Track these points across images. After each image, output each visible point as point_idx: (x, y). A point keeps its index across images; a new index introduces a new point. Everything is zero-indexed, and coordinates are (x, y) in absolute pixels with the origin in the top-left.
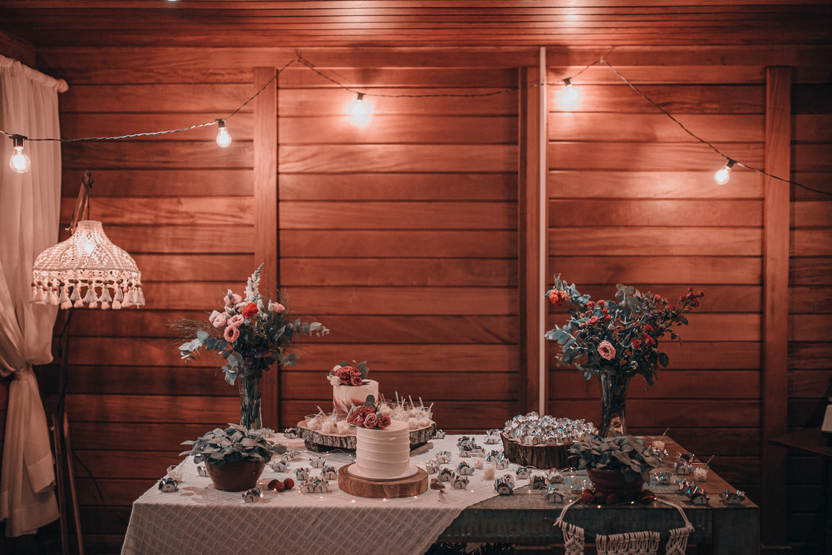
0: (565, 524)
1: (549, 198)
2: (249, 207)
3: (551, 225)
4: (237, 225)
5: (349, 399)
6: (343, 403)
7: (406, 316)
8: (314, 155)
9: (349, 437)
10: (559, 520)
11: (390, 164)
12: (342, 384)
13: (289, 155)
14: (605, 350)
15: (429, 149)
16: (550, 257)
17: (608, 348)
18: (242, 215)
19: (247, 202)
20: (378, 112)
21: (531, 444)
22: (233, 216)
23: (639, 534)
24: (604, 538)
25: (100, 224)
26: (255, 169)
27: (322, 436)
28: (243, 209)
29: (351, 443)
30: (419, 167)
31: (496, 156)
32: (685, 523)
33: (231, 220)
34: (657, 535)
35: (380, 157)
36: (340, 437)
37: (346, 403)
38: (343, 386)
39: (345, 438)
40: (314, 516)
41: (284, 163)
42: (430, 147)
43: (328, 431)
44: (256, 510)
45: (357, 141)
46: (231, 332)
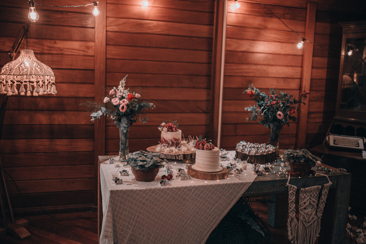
0: (290, 185)
1: (226, 51)
2: (91, 47)
3: (226, 62)
4: (85, 56)
5: (172, 138)
6: (169, 139)
7: (164, 100)
8: (124, 23)
9: (180, 155)
10: (288, 183)
11: (158, 31)
12: (168, 131)
13: (111, 23)
14: (280, 115)
15: (177, 25)
16: (225, 76)
17: (281, 114)
18: (87, 50)
19: (91, 44)
20: (154, 5)
21: (254, 154)
22: (83, 51)
23: (314, 187)
24: (304, 189)
25: (33, 52)
26: (96, 28)
27: (166, 155)
28: (88, 48)
29: (181, 157)
30: (171, 33)
31: (203, 30)
32: (329, 182)
33: (82, 53)
34: (320, 187)
35: (154, 27)
36: (175, 155)
37: (170, 139)
38: (169, 132)
39: (178, 155)
40: (193, 190)
41: (109, 26)
42: (176, 24)
43: (168, 152)
44: (168, 189)
45: (144, 18)
46: (123, 108)
